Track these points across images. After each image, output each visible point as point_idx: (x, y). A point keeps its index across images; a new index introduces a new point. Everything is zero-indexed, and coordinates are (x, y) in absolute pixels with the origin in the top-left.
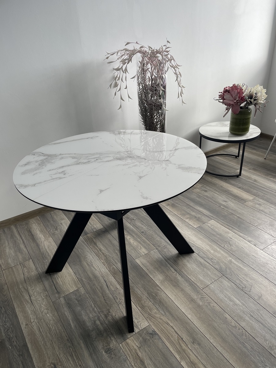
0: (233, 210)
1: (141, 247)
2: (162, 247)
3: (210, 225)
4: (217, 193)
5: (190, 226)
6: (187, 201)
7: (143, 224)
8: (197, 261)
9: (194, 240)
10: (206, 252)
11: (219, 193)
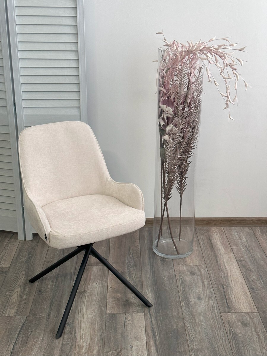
0: (192, 313)
1: (16, 306)
2: (37, 317)
3: (130, 318)
4: (206, 283)
5: (103, 309)
6: (148, 276)
7: (55, 282)
8: (50, 352)
9: (84, 327)
10: (77, 347)
11: (209, 283)
